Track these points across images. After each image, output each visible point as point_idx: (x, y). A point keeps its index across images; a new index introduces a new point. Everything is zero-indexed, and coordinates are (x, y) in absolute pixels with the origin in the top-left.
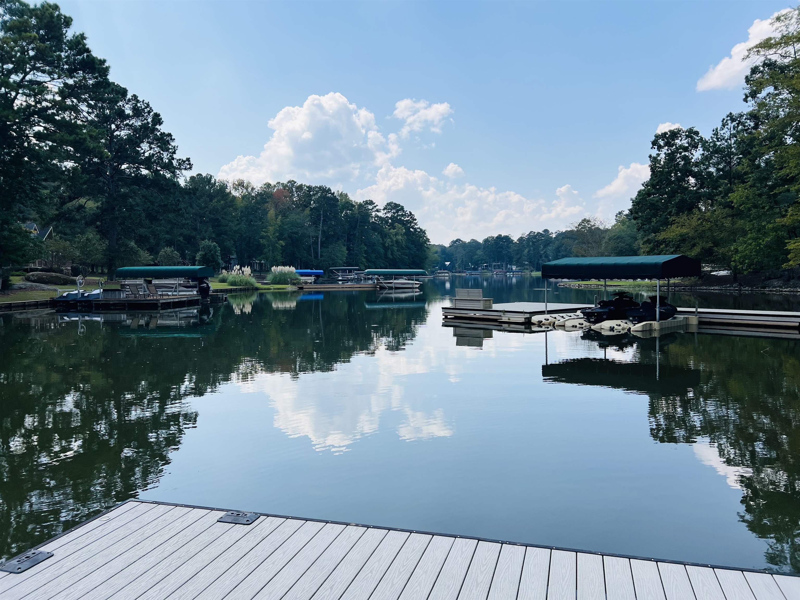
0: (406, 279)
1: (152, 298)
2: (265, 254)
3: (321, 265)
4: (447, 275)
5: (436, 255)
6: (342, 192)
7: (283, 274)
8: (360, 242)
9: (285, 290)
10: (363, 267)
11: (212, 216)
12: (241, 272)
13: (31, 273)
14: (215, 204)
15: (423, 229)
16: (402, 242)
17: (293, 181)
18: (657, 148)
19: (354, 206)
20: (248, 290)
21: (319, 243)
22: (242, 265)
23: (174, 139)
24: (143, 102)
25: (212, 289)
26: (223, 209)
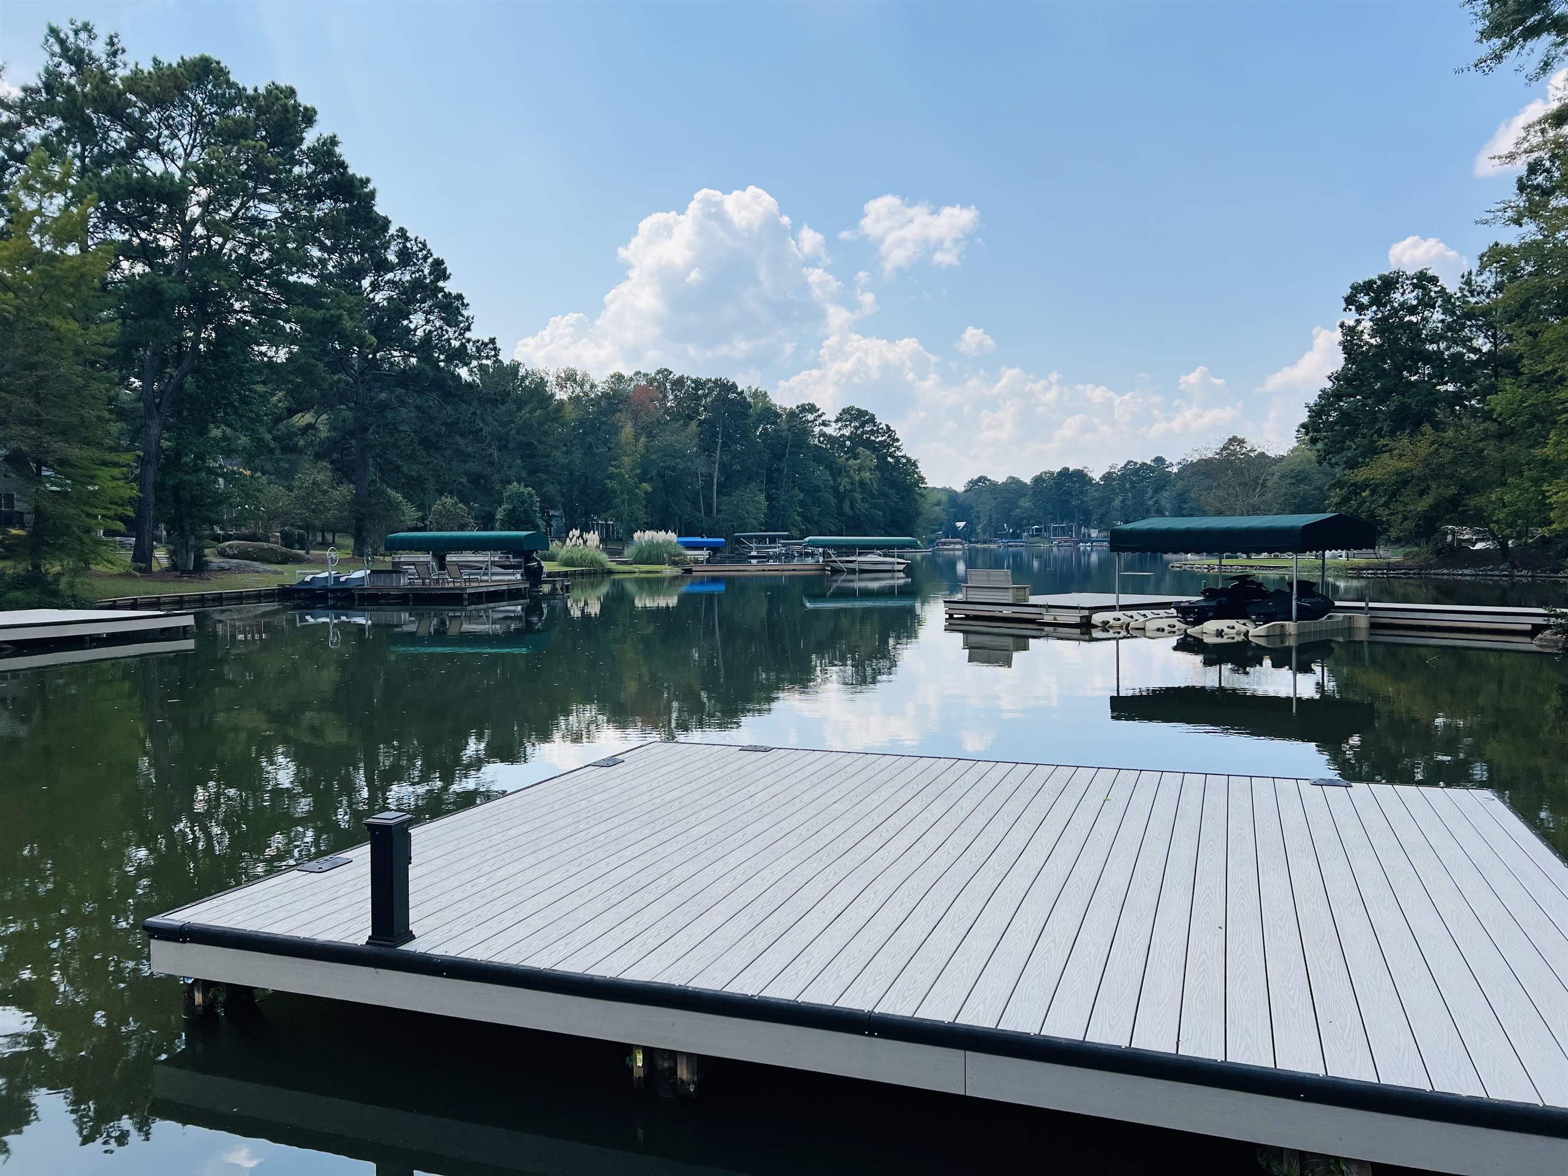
0: (880, 555)
1: (451, 585)
2: (616, 508)
3: (717, 528)
4: (960, 546)
5: (937, 508)
6: (757, 390)
7: (652, 545)
8: (792, 484)
9: (659, 575)
10: (795, 533)
11: (522, 438)
12: (581, 541)
13: (227, 543)
14: (528, 415)
15: (913, 458)
16: (872, 484)
17: (666, 370)
18: (1356, 310)
19: (780, 416)
20: (595, 573)
21: (715, 487)
22: (586, 529)
23: (468, 305)
24: (416, 240)
25: (545, 570)
26: (541, 424)
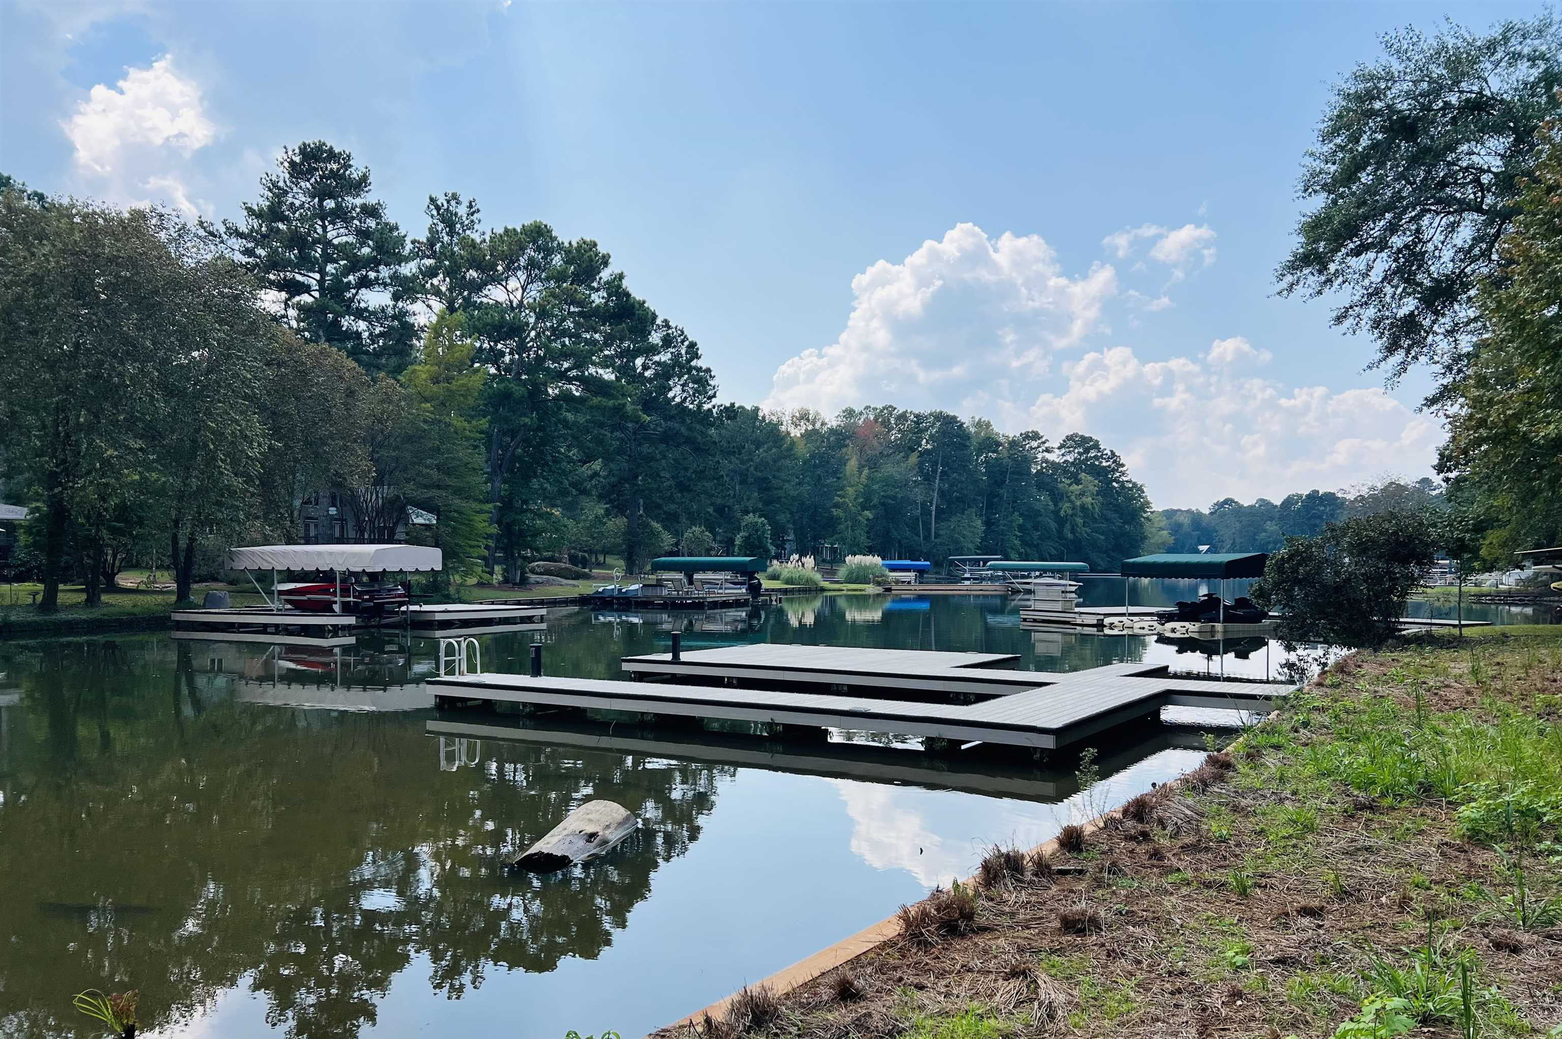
1: (697, 596)
2: (840, 533)
6: (980, 420)
7: (861, 567)
8: (1011, 510)
9: (863, 593)
11: (760, 474)
12: (800, 564)
13: (536, 564)
14: (765, 454)
15: (1139, 483)
16: (1094, 508)
17: (890, 406)
19: (1002, 444)
20: (810, 590)
21: (934, 513)
22: (803, 554)
23: (714, 376)
24: (676, 328)
25: (763, 587)
26: (775, 461)
